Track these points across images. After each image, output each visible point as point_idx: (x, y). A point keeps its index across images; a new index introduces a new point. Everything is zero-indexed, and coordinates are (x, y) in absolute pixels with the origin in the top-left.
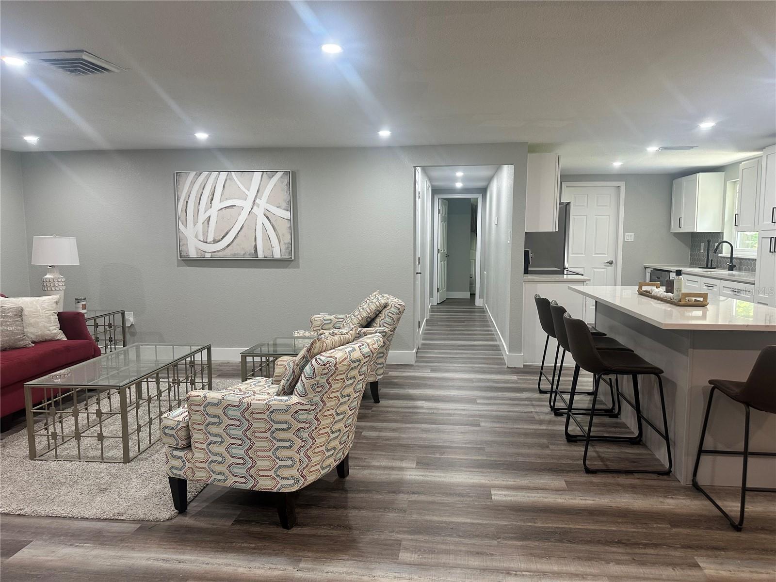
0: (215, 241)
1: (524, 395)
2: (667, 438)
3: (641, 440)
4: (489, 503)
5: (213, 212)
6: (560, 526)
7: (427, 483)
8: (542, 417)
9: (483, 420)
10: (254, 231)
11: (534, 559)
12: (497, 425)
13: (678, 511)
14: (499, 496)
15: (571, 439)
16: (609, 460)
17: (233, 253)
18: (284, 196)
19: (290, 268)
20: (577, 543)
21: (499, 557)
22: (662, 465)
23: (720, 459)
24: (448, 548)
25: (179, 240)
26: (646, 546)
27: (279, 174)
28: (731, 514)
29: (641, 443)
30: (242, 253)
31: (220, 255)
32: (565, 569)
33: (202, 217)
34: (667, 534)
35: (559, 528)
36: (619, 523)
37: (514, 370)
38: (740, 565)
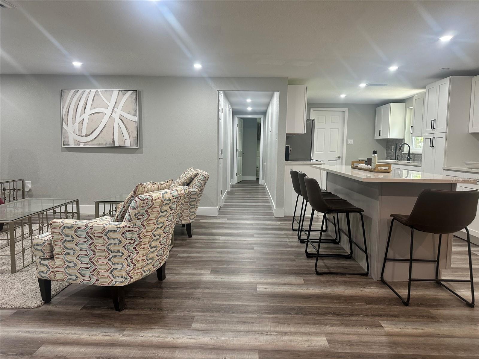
0: (87, 135)
1: (283, 232)
2: (366, 252)
3: (351, 256)
4: (254, 293)
5: (86, 116)
6: (298, 305)
7: (216, 282)
8: (293, 244)
9: (256, 246)
10: (113, 129)
11: (279, 325)
12: (265, 249)
13: (371, 295)
14: (261, 289)
15: (309, 256)
16: (332, 267)
17: (98, 143)
18: (133, 106)
19: (136, 154)
20: (308, 315)
21: (258, 324)
22: (364, 270)
23: (397, 264)
24: (225, 320)
25: (63, 134)
26: (350, 315)
27: (130, 92)
28: (403, 297)
29: (352, 258)
30: (105, 143)
31: (90, 144)
32: (298, 330)
33: (78, 119)
34: (363, 308)
35: (297, 306)
36: (335, 303)
37: (279, 218)
38: (406, 325)
